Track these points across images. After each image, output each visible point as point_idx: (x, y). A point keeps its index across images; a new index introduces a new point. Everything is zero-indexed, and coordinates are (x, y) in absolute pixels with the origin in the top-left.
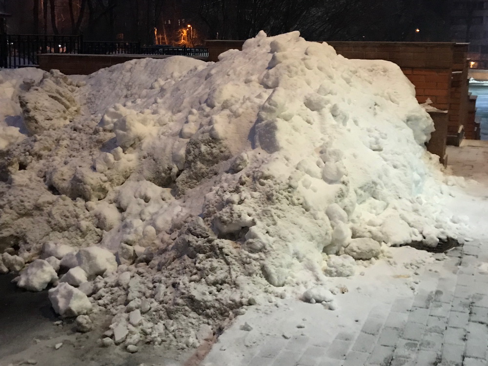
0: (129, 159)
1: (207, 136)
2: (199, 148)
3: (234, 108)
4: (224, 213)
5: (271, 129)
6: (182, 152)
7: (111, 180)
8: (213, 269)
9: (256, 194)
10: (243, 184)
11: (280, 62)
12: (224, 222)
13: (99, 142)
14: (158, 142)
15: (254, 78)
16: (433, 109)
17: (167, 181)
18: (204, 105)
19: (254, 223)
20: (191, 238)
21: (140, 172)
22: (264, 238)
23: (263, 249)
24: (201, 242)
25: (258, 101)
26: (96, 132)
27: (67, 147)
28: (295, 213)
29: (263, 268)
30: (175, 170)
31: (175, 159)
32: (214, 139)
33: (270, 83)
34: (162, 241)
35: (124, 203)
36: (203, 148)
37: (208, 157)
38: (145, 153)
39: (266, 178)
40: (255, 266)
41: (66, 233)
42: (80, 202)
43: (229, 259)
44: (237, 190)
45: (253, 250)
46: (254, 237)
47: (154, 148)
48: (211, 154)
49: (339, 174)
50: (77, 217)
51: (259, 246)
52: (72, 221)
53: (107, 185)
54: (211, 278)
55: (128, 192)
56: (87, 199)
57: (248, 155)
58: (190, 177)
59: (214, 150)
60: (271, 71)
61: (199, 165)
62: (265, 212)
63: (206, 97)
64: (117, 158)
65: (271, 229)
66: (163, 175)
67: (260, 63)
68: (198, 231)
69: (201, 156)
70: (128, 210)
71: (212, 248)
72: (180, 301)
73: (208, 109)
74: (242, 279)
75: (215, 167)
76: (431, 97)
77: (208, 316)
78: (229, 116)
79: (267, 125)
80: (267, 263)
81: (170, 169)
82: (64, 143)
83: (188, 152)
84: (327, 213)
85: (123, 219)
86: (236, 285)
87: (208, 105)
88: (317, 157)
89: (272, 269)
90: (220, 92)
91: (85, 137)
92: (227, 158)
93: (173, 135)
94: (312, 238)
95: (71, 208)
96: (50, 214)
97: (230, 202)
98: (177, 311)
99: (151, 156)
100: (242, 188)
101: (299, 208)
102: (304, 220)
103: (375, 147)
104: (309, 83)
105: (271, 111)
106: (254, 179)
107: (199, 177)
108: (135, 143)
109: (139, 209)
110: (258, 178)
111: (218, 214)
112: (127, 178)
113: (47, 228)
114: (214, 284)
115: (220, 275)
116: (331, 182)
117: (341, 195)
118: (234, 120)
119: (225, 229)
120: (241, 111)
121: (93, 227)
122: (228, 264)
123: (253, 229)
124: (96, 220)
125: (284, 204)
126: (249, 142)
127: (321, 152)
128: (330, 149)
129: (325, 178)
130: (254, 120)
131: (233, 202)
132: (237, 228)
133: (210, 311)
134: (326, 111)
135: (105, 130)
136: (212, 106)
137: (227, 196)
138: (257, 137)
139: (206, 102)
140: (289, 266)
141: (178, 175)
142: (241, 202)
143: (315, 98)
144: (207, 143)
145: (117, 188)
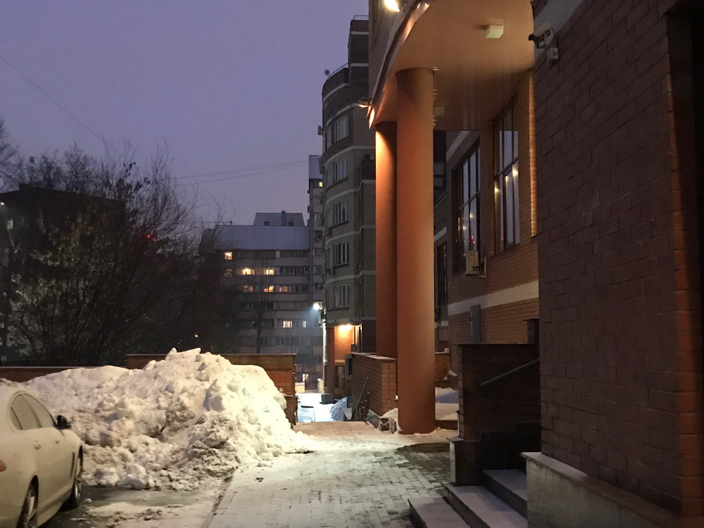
0: (129, 424)
1: (179, 407)
2: (175, 414)
3: (191, 391)
4: (212, 436)
5: (218, 399)
6: (164, 417)
7: (122, 436)
8: (213, 460)
9: (224, 428)
10: (215, 424)
11: (207, 366)
12: (212, 440)
13: (102, 417)
14: (145, 414)
15: (192, 375)
16: (286, 395)
17: (156, 434)
18: (167, 392)
19: (228, 439)
20: (196, 450)
21: (138, 431)
22: (234, 445)
23: (234, 450)
24: (202, 450)
25: (202, 387)
26: (97, 411)
27: (80, 421)
28: (243, 435)
29: (236, 457)
30: (160, 427)
31: (159, 420)
32: (183, 408)
33: (203, 378)
34: (172, 458)
35: (134, 446)
36: (178, 413)
37: (182, 418)
38: (138, 420)
39: (227, 420)
40: (233, 457)
41: (105, 465)
42: (108, 448)
43: (219, 455)
44: (213, 427)
45: (229, 451)
46: (229, 445)
47: (143, 417)
48: (183, 416)
49: (257, 419)
50: (110, 455)
51: (232, 448)
52: (108, 458)
53: (121, 438)
54: (214, 463)
55: (135, 441)
56: (111, 447)
57: (207, 414)
58: (171, 430)
59: (185, 414)
60: (203, 371)
61: (176, 423)
62: (232, 434)
63: (164, 388)
64: (123, 423)
65: (235, 441)
66: (153, 431)
67: (191, 368)
68: (200, 446)
69: (176, 418)
70: (138, 450)
71: (210, 452)
72: (203, 472)
73: (170, 394)
74: (228, 462)
75: (185, 423)
76: (282, 387)
77: (218, 476)
78: (188, 396)
79: (216, 398)
80: (237, 455)
81: (157, 427)
82: (78, 419)
83: (168, 417)
84: (256, 436)
85: (136, 456)
86: (226, 464)
87: (169, 392)
88: (243, 413)
89: (240, 458)
90: (177, 384)
91: (90, 415)
92: (192, 418)
93: (154, 409)
94: (253, 446)
95: (106, 451)
96: (94, 455)
97: (211, 432)
98: (203, 477)
99: (143, 421)
100: (215, 426)
101: (244, 433)
102: (247, 438)
103: (266, 410)
104: (225, 377)
105: (216, 391)
106: (220, 421)
107: (176, 430)
108: (130, 415)
109: (145, 449)
110: (222, 421)
111: (209, 437)
112: (130, 434)
113: (94, 462)
114: (216, 465)
115: (217, 461)
116: (253, 424)
117: (259, 430)
118: (192, 397)
119: (213, 444)
120: (195, 392)
121: (120, 461)
122: (218, 458)
123: (228, 441)
124: (121, 457)
125: (238, 431)
126: (204, 408)
127: (244, 411)
128: (249, 409)
129: (249, 422)
130: (204, 397)
131: (214, 431)
132: (219, 443)
133: (219, 474)
134: (240, 391)
135: (103, 410)
136: (173, 392)
137: (209, 430)
138: (210, 405)
139: (166, 389)
140: (247, 456)
141: (162, 431)
142: (218, 431)
143: (233, 385)
144: (180, 410)
145: (127, 440)
